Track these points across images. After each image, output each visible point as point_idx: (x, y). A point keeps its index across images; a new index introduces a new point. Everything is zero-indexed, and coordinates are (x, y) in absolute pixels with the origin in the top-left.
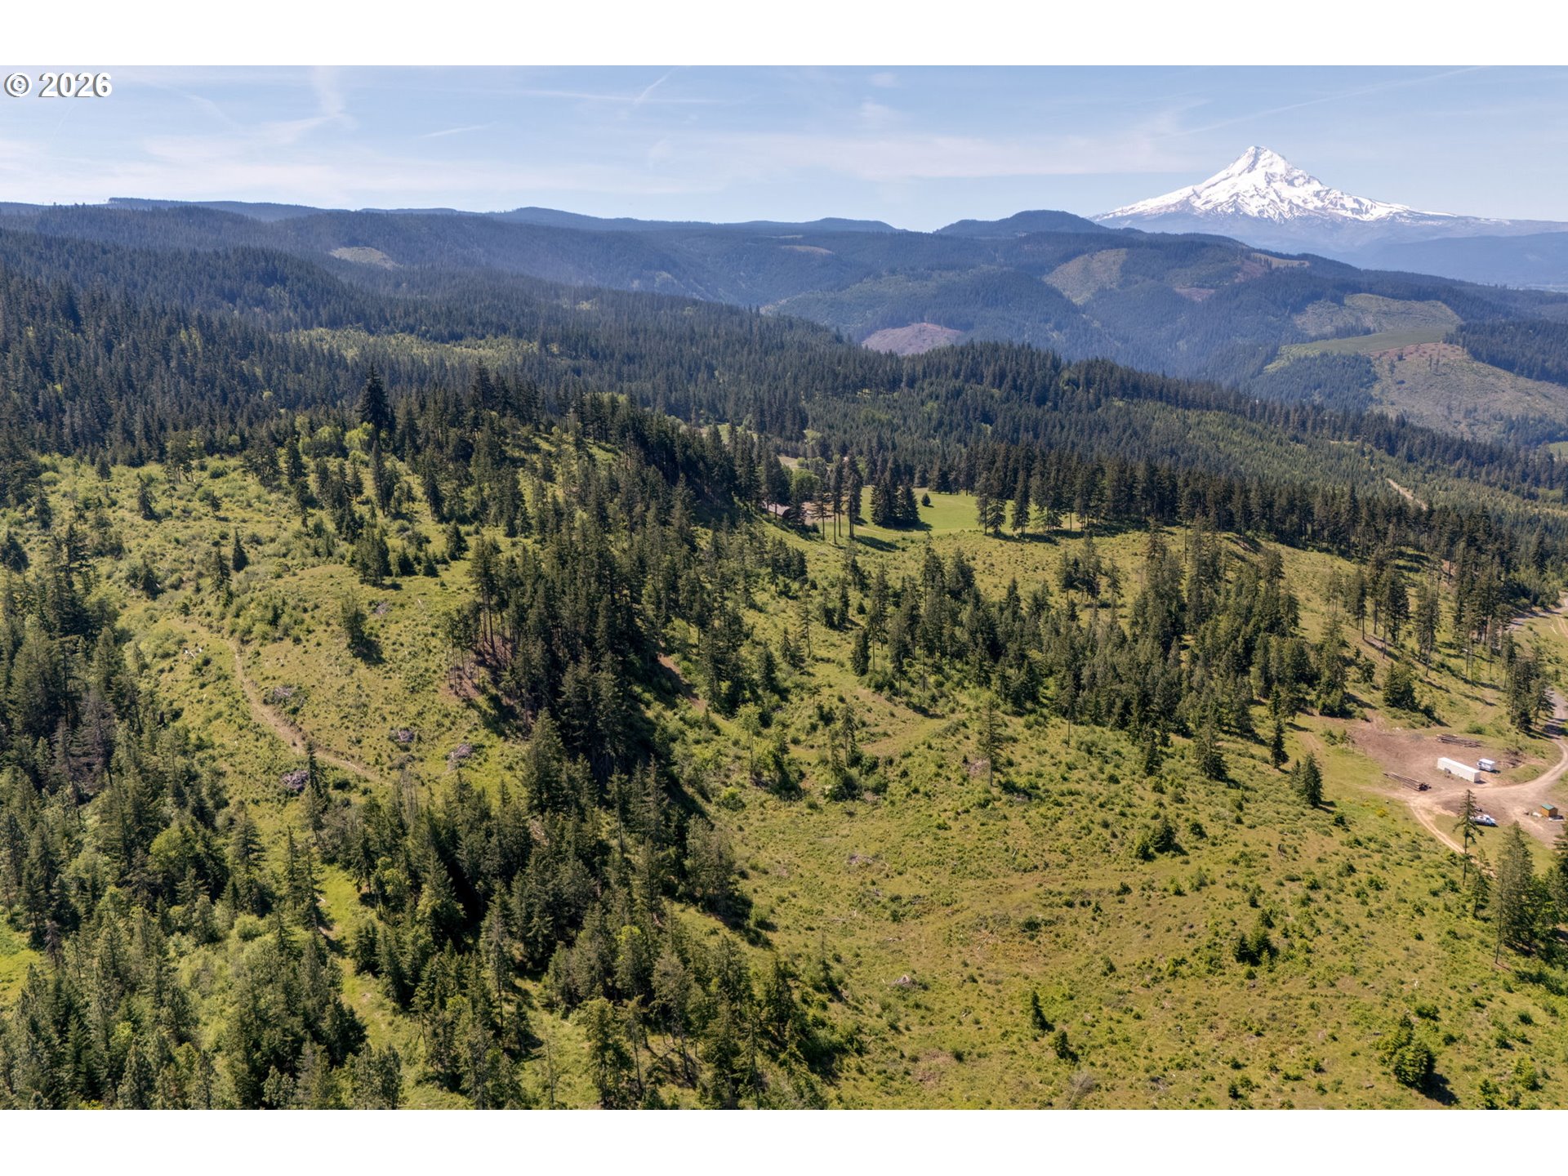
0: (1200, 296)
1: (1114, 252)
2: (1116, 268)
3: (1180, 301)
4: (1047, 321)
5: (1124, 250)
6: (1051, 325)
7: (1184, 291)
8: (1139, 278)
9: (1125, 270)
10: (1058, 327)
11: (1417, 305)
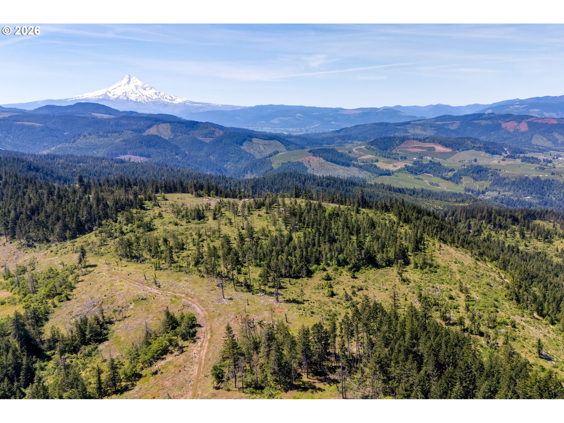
0: (208, 140)
1: (165, 125)
2: (169, 130)
3: (201, 142)
4: (172, 152)
5: (168, 124)
6: (174, 153)
7: (201, 139)
8: (179, 134)
9: (173, 131)
10: (177, 154)
11: (272, 142)
